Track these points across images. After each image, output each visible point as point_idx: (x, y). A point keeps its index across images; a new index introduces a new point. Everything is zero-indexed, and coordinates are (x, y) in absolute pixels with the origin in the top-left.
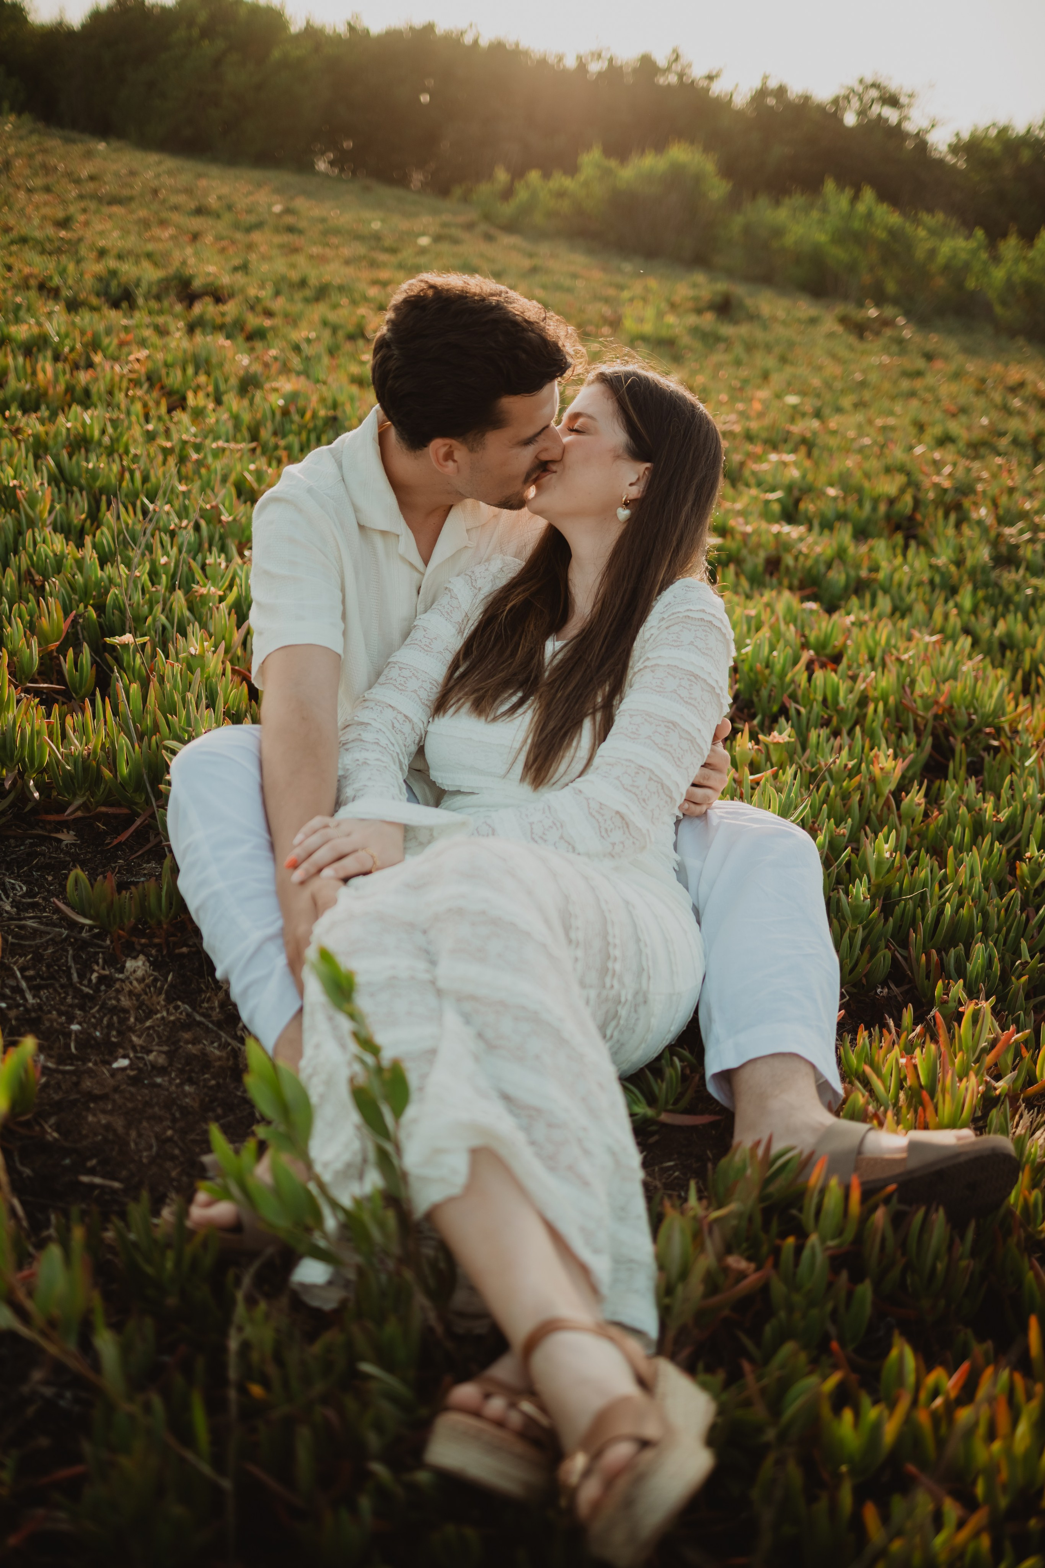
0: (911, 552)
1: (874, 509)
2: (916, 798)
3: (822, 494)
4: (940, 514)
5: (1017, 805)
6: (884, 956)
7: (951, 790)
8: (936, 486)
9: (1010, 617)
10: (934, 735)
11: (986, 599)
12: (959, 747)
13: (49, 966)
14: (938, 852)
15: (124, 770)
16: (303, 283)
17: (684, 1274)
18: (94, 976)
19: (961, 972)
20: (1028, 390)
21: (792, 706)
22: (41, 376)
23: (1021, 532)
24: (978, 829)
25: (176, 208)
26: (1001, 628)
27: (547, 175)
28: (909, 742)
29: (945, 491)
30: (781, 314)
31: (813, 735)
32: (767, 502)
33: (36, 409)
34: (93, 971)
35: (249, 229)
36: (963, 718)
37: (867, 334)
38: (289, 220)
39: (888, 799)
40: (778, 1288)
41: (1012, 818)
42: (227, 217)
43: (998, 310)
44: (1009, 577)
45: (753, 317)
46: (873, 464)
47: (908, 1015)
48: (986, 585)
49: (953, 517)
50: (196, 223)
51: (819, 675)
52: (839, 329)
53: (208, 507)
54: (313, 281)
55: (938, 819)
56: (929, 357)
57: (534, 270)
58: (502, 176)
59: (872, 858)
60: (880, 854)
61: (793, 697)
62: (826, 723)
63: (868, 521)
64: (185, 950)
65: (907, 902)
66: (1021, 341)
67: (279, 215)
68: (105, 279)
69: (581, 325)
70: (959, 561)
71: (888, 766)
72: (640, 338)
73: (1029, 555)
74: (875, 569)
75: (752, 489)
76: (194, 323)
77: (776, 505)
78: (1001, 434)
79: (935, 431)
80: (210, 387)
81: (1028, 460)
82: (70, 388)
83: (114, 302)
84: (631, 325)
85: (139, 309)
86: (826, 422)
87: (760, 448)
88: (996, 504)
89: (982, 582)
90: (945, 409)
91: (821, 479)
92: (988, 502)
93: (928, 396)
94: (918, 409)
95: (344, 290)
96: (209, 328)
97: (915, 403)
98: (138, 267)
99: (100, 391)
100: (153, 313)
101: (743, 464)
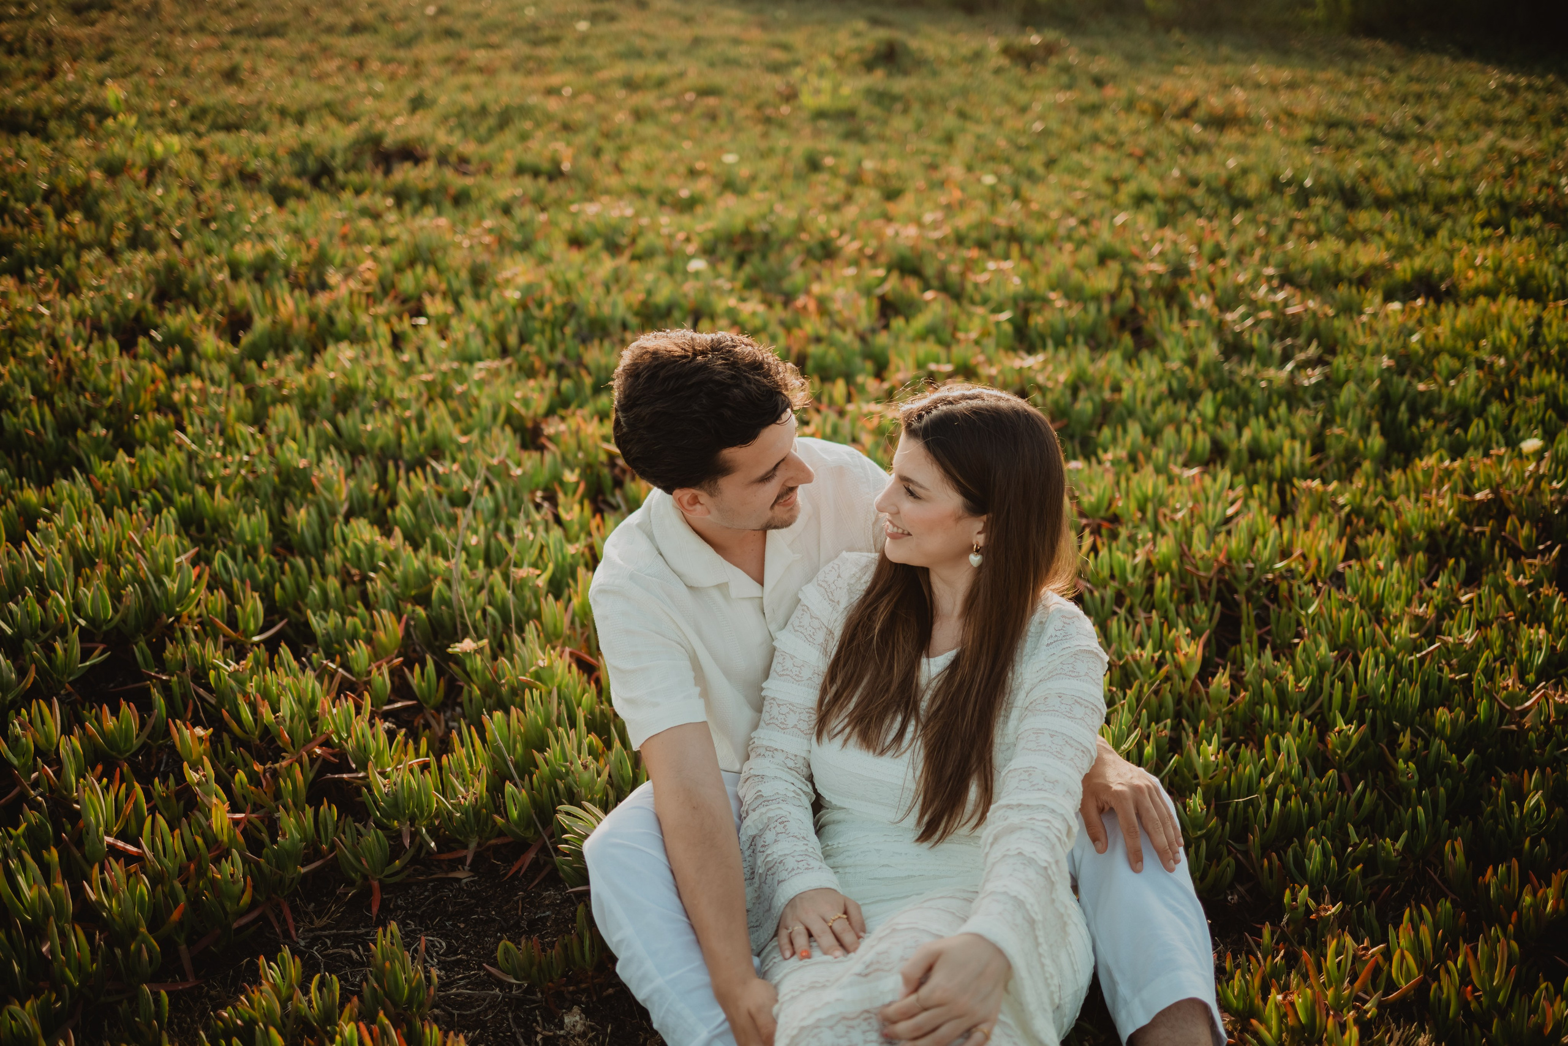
0: (1144, 357)
1: (1099, 310)
2: (1222, 681)
3: (1046, 301)
4: (1161, 303)
5: (1313, 668)
6: (1229, 863)
7: (1251, 664)
8: (1151, 272)
9: (1253, 422)
10: (1220, 595)
11: (1225, 402)
12: (1245, 602)
13: (495, 1035)
14: (1253, 737)
15: (514, 814)
16: (483, 111)
18: (539, 1037)
19: (1303, 874)
20: (1201, 112)
22: (282, 308)
23: (1244, 317)
24: (1283, 700)
25: (330, 30)
26: (1247, 435)
28: (1201, 613)
29: (1160, 276)
30: (945, 52)
31: (1114, 625)
32: (998, 324)
33: (288, 349)
34: (537, 1033)
35: (408, 42)
36: (1243, 573)
37: (1034, 64)
38: (445, 21)
39: (1194, 682)
41: (1312, 687)
42: (386, 29)
44: (1242, 371)
45: (919, 63)
46: (1087, 254)
47: (1267, 933)
48: (1222, 385)
49: (1176, 311)
50: (356, 45)
51: (1103, 552)
52: (1004, 61)
53: (495, 462)
54: (495, 108)
55: (1244, 697)
56: (1099, 82)
57: (697, 41)
59: (1198, 762)
60: (1206, 759)
63: (1095, 324)
64: (610, 991)
65: (1239, 804)
66: (1177, 35)
67: (434, 18)
68: (300, 154)
69: (759, 107)
70: (1191, 362)
71: (1191, 651)
72: (820, 114)
73: (1255, 341)
74: (1117, 388)
75: (980, 310)
76: (400, 196)
77: (1008, 328)
78: (1194, 183)
79: (1129, 189)
80: (444, 286)
81: (1224, 211)
82: (313, 318)
83: (315, 182)
84: (808, 100)
85: (343, 187)
86: (1026, 202)
87: (974, 253)
88: (1212, 286)
89: (1218, 382)
90: (1131, 155)
91: (1040, 284)
92: (1204, 285)
93: (1111, 139)
94: (1106, 159)
95: (525, 111)
96: (416, 201)
97: (1101, 151)
98: (325, 128)
99: (342, 317)
100: (358, 192)
101: (963, 275)
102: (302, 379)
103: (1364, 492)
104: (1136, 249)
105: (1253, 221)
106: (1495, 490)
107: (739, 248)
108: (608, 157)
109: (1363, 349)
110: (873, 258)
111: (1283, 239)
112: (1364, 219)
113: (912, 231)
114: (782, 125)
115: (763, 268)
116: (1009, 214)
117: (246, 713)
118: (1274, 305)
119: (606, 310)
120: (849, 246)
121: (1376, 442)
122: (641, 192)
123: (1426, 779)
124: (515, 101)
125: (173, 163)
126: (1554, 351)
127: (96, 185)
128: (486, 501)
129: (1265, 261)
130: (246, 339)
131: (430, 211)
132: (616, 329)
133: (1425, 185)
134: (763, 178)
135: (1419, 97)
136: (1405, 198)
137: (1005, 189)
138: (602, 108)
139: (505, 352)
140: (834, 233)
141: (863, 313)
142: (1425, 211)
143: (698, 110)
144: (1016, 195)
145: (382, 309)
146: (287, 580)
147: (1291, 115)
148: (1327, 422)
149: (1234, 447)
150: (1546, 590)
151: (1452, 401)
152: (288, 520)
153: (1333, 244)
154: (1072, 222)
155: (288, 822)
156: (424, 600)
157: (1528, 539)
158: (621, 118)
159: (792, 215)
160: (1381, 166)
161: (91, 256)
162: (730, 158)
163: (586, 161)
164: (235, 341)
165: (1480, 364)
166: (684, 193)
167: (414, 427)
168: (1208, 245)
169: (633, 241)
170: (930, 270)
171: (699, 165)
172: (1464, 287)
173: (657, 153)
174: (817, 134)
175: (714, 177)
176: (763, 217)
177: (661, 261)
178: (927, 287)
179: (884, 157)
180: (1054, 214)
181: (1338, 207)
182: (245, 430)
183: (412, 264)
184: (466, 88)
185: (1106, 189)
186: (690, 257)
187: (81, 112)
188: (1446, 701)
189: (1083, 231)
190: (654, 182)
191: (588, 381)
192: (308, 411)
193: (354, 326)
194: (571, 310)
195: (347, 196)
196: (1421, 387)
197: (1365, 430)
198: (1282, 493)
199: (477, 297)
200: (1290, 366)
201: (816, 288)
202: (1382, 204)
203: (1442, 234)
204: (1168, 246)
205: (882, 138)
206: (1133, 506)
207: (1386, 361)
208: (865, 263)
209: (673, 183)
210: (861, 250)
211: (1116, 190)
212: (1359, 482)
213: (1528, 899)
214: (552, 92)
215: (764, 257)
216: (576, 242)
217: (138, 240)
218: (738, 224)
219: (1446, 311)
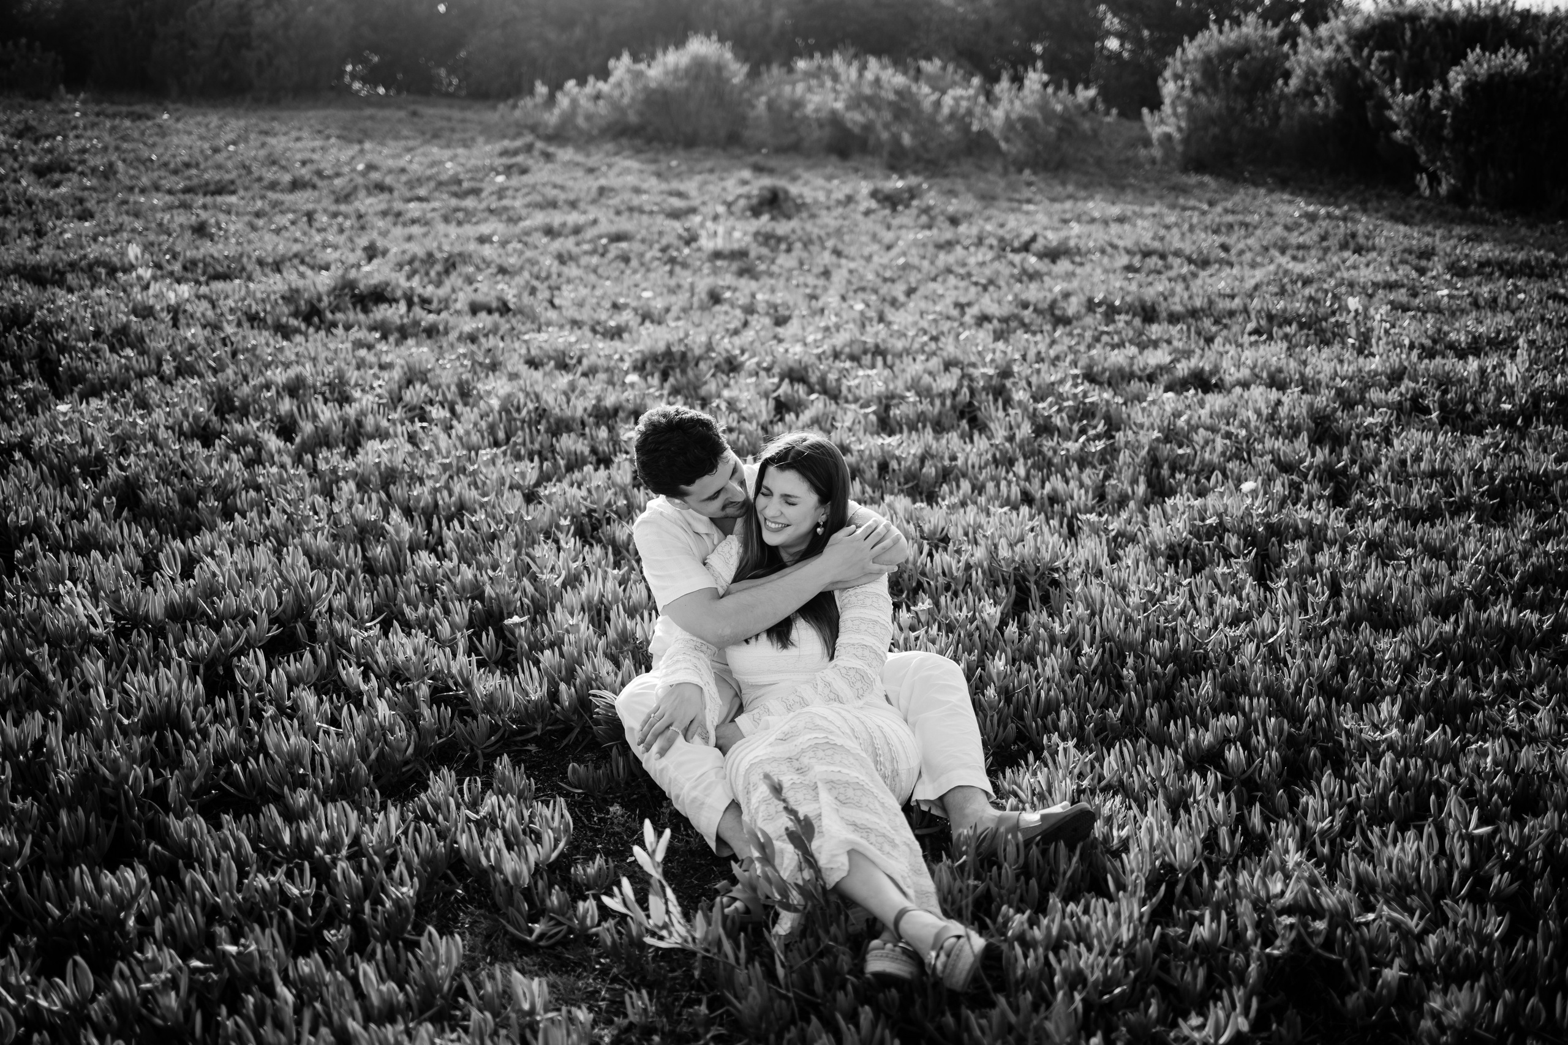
0: (976, 437)
1: (943, 404)
2: (1012, 629)
3: (903, 398)
4: (991, 397)
5: (1073, 621)
6: (1012, 727)
7: (1032, 619)
8: (984, 375)
9: (1053, 478)
10: (1016, 582)
11: (1034, 466)
12: (1033, 587)
14: (1030, 659)
16: (430, 258)
17: (950, 892)
18: (595, 819)
19: (1056, 728)
20: (1038, 245)
21: (924, 580)
22: (321, 416)
23: (1051, 406)
24: (1053, 641)
25: (273, 186)
26: (1048, 486)
27: (582, 82)
28: (1001, 592)
29: (991, 377)
30: (821, 196)
31: (942, 599)
32: (866, 415)
33: (333, 446)
35: (345, 197)
36: (1032, 568)
37: (900, 208)
38: (375, 176)
39: (995, 632)
40: (994, 890)
41: (1071, 630)
42: (323, 185)
43: (1003, 145)
44: (1048, 444)
45: (800, 207)
46: (935, 363)
47: (1031, 757)
48: (1033, 454)
49: (1000, 403)
50: (302, 199)
51: (937, 557)
52: (873, 204)
54: (439, 256)
55: (1027, 638)
56: (954, 221)
57: (602, 191)
58: (541, 89)
59: (994, 672)
60: (998, 669)
61: (923, 574)
62: (947, 588)
63: (940, 414)
64: (635, 796)
65: (1019, 694)
67: (364, 174)
68: (291, 297)
69: (664, 250)
70: (1011, 439)
71: (991, 611)
72: (717, 255)
73: (1059, 423)
74: (953, 458)
75: (853, 406)
76: (384, 330)
77: (873, 418)
78: (1025, 305)
79: (974, 311)
80: (440, 398)
81: (1048, 327)
82: (345, 422)
83: (308, 320)
84: (706, 243)
85: (334, 325)
86: (889, 324)
87: (848, 364)
88: (1029, 384)
89: (1031, 451)
90: (976, 284)
91: (899, 386)
92: (1024, 383)
93: (962, 271)
94: (956, 288)
95: (465, 258)
96: (396, 335)
97: (952, 280)
98: (302, 275)
99: (369, 422)
100: (348, 328)
101: (838, 380)
102: (351, 465)
103: (1129, 522)
104: (973, 359)
105: (1070, 334)
106: (1220, 516)
107: (662, 366)
108: (543, 294)
109: (1141, 426)
110: (768, 370)
111: (1090, 347)
112: (1155, 330)
113: (798, 348)
114: (685, 265)
115: (684, 380)
116: (874, 334)
117: (381, 660)
118: (1075, 396)
119: (569, 413)
120: (751, 363)
121: (1141, 489)
122: (576, 324)
123: (1141, 679)
124: (457, 249)
125: (188, 307)
126: (1285, 423)
127: (134, 326)
128: (511, 537)
129: (1074, 364)
130: (298, 440)
131: (411, 342)
132: (577, 426)
133: (1211, 302)
134: (675, 311)
135: (1230, 227)
136: (1194, 313)
137: (872, 314)
138: (529, 254)
139: (496, 444)
140: (737, 352)
141: (764, 410)
142: (1207, 323)
143: (611, 255)
144: (881, 319)
145: (394, 416)
146: (381, 588)
147: (1114, 247)
148: (1107, 477)
149: (1038, 496)
150: (1241, 576)
151: (1202, 461)
152: (369, 554)
153: (1133, 350)
154: (925, 338)
155: (426, 712)
156: (480, 596)
157: (1237, 546)
158: (548, 262)
159: (703, 339)
160: (1179, 288)
161: (151, 382)
162: (647, 294)
163: (527, 299)
164: (292, 442)
165: (1228, 435)
166: (612, 323)
167: (445, 493)
168: (1031, 355)
169: (579, 361)
170: (813, 379)
171: (622, 300)
172: (1228, 379)
173: (584, 291)
174: (715, 271)
175: (635, 310)
176: (681, 340)
177: (602, 376)
178: (811, 391)
179: (773, 291)
180: (911, 333)
181: (1137, 322)
182: (319, 500)
183: (409, 382)
184: (409, 238)
185: (955, 313)
186: (627, 373)
187: (90, 267)
188: (1161, 637)
189: (933, 345)
190: (584, 315)
191: (562, 463)
192: (363, 485)
193: (378, 428)
194: (542, 413)
195: (340, 331)
196: (1180, 452)
197: (1134, 481)
198: (1070, 526)
199: (466, 404)
200: (1083, 439)
201: (726, 393)
202: (1174, 318)
203: (1218, 340)
204: (998, 355)
205: (771, 275)
206: (961, 532)
207: (1156, 434)
208: (762, 374)
209: (603, 316)
210: (758, 364)
211: (963, 314)
212: (1124, 515)
213: (1192, 736)
214: (483, 240)
215: (684, 372)
216: (533, 363)
217: (184, 370)
218: (661, 347)
219: (1209, 397)
